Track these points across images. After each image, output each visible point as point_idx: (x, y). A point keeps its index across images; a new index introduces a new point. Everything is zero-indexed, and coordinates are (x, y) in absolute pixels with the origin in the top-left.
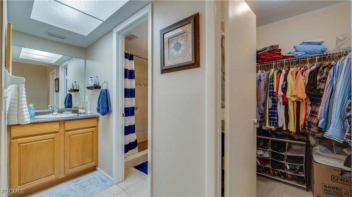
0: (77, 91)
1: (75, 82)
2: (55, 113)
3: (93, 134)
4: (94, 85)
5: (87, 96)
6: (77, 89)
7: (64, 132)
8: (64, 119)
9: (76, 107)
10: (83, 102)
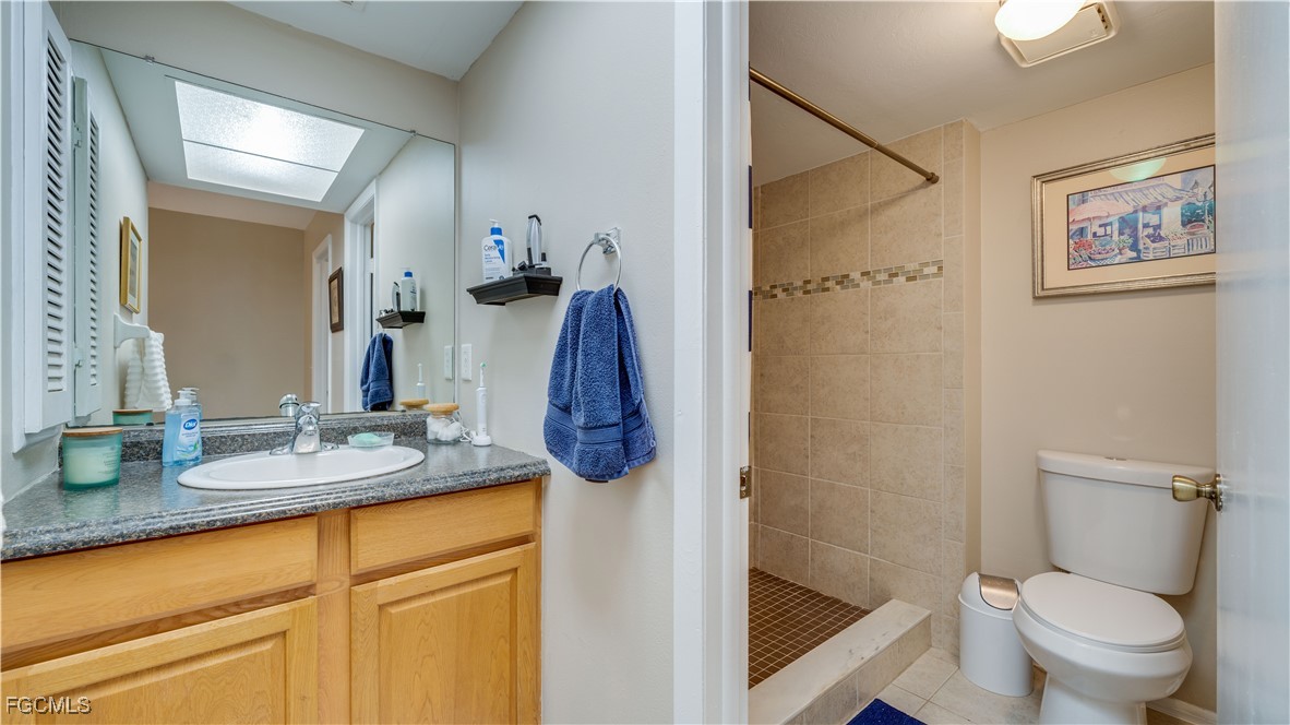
0: (416, 317)
1: (408, 274)
2: (307, 445)
3: (513, 585)
4: (522, 268)
5: (466, 347)
6: (418, 310)
7: (347, 583)
8: (349, 498)
9: (411, 406)
10: (448, 380)
